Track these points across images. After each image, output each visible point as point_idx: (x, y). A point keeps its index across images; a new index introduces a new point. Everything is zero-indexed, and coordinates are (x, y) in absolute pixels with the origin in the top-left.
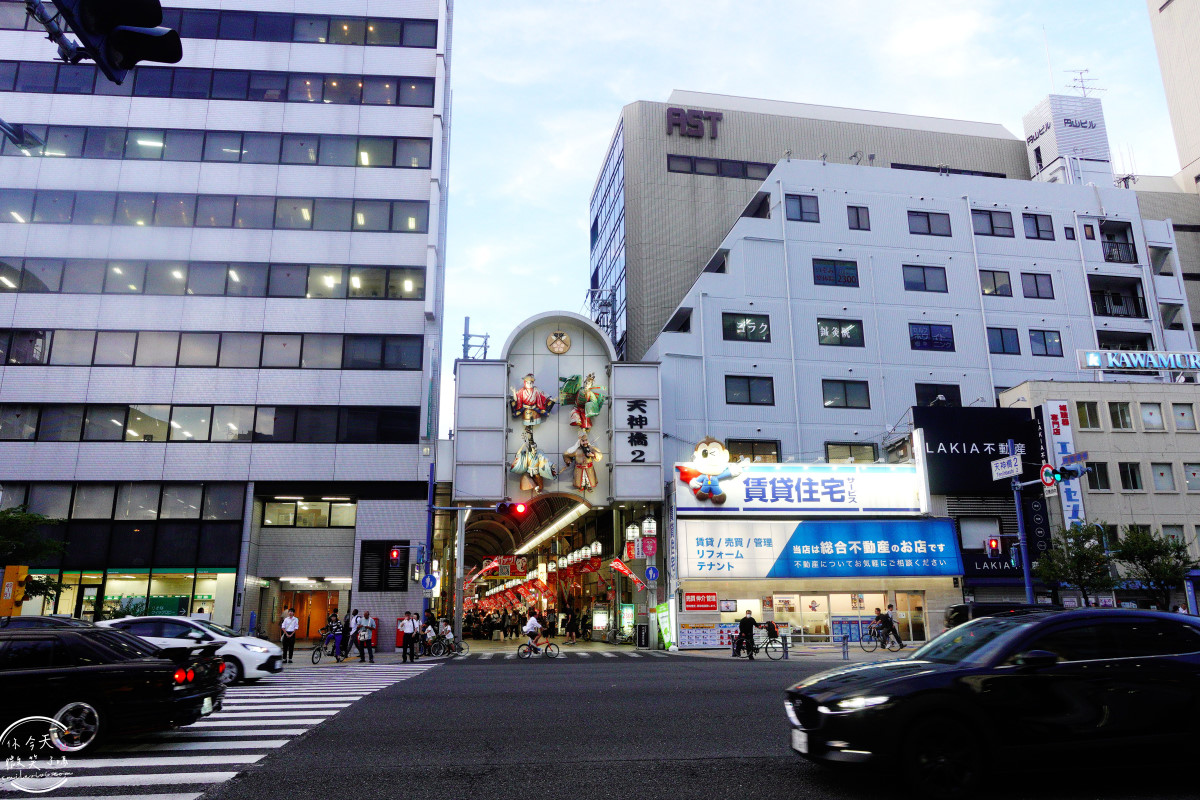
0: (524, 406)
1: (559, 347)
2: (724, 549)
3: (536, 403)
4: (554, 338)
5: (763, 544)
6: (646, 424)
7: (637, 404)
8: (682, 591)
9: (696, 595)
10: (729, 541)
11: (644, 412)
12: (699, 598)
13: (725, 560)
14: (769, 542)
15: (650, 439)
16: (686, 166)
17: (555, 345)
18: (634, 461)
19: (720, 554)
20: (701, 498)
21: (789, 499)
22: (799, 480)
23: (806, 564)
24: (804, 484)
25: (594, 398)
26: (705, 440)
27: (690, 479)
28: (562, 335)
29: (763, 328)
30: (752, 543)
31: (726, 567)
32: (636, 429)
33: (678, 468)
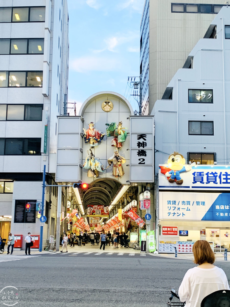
0: (90, 137)
1: (107, 108)
2: (181, 206)
3: (95, 136)
4: (105, 104)
5: (200, 204)
6: (146, 146)
7: (142, 136)
8: (160, 225)
9: (167, 227)
10: (183, 202)
11: (145, 140)
12: (169, 229)
13: (181, 212)
14: (203, 203)
15: (148, 153)
16: (181, 9)
17: (105, 107)
18: (140, 163)
19: (179, 208)
20: (171, 181)
21: (215, 182)
22: (221, 173)
23: (222, 214)
24: (223, 175)
25: (122, 134)
26: (173, 153)
27: (166, 172)
28: (109, 102)
29: (210, 96)
30: (195, 204)
31: (182, 214)
32: (141, 148)
33: (160, 167)
